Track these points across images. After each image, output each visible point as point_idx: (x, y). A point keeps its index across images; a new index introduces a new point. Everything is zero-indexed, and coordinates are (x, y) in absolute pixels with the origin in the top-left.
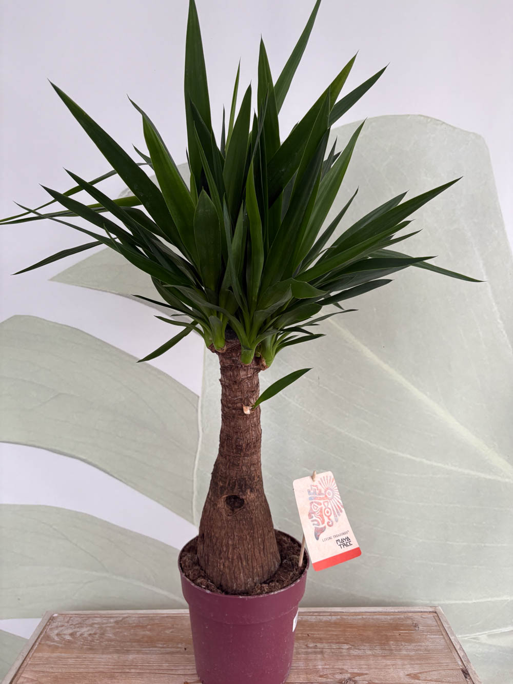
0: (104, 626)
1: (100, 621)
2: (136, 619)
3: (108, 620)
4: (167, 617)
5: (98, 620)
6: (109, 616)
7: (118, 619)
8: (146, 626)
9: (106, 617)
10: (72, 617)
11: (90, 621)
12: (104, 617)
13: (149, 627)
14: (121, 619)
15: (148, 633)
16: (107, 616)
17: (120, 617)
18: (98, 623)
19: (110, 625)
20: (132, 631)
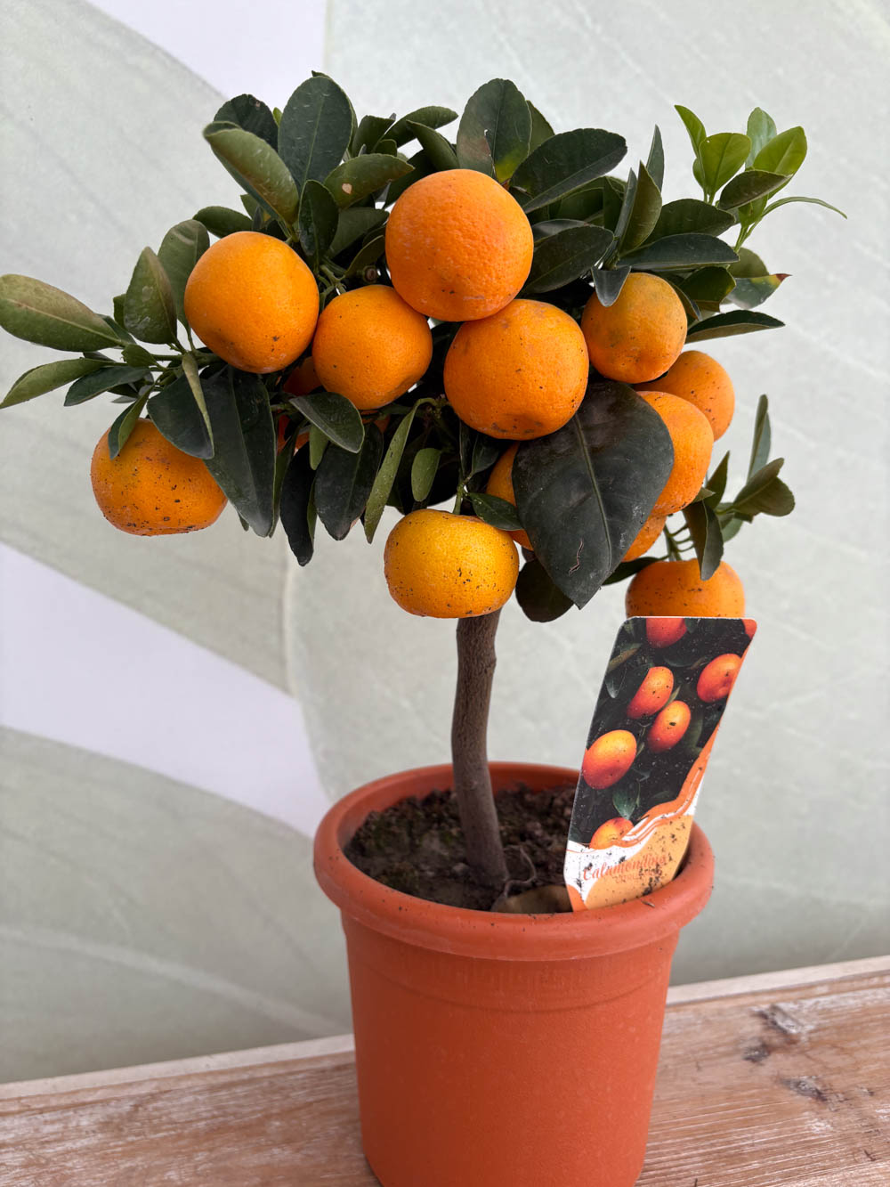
0: (49, 1151)
2: (200, 1098)
3: (66, 1120)
4: (338, 1068)
6: (64, 1101)
7: (111, 1110)
8: (261, 1122)
9: (54, 1109)
12: (41, 1111)
13: (277, 1123)
14: (127, 1107)
15: (281, 1155)
16: (54, 1102)
17: (118, 1100)
18: (18, 1144)
19: (80, 1143)
20: (200, 1157)
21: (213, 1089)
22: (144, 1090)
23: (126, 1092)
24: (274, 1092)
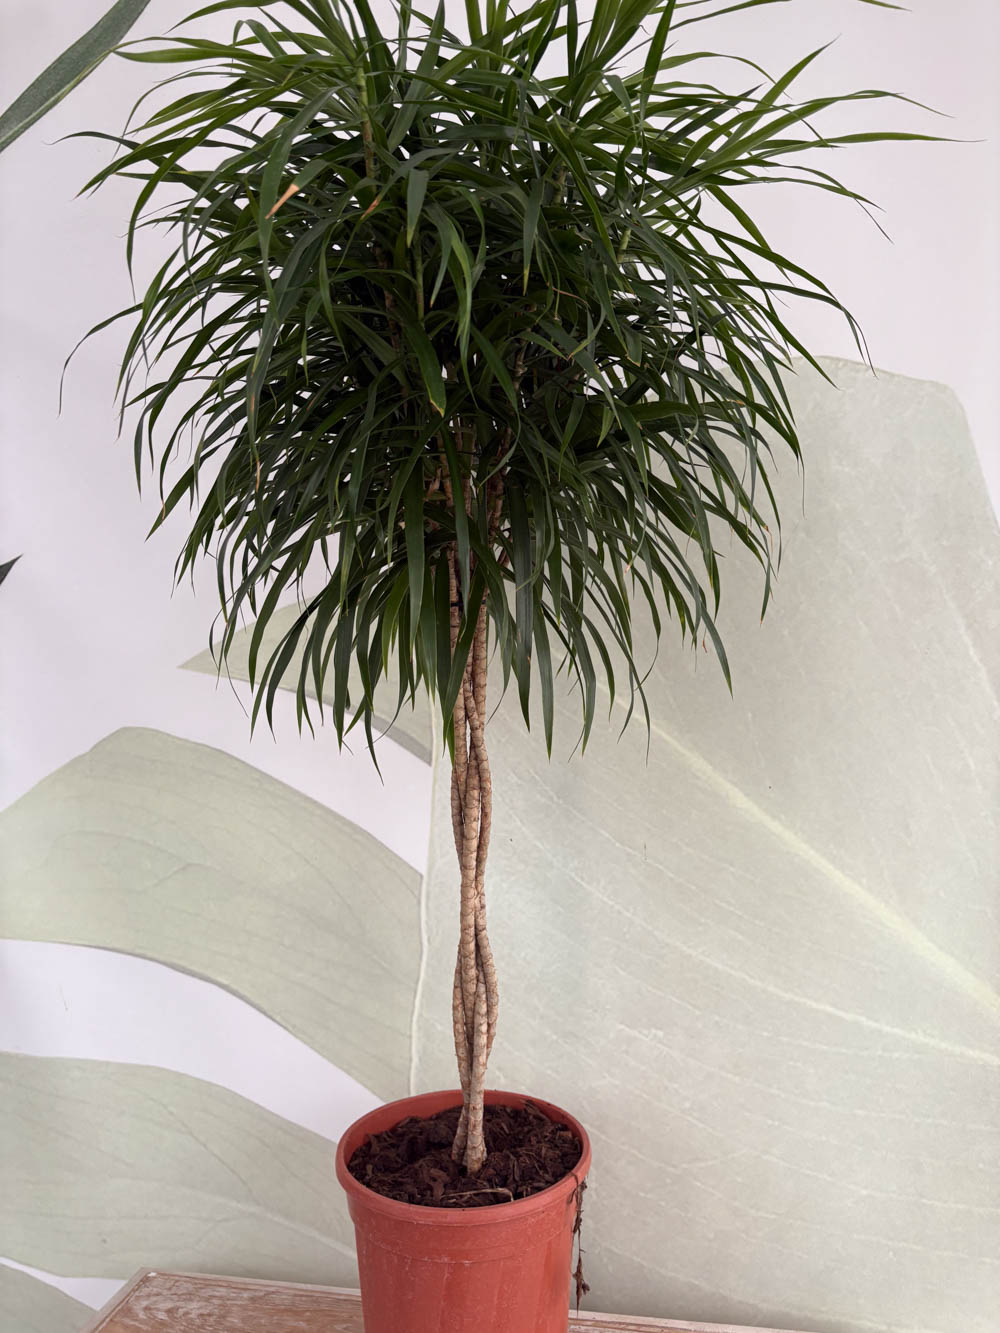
0: (229, 1302)
1: (224, 1294)
2: (290, 1297)
3: (240, 1293)
4: (345, 1300)
5: (222, 1291)
6: (243, 1286)
7: (256, 1294)
8: (303, 1312)
9: (239, 1289)
10: (177, 1281)
11: (209, 1292)
12: (235, 1288)
13: (308, 1314)
14: (262, 1294)
15: (303, 1324)
16: (241, 1286)
17: (261, 1291)
18: (221, 1298)
19: (239, 1303)
20: (275, 1318)
21: (296, 1295)
22: (272, 1289)
23: (267, 1289)
24: (315, 1302)
